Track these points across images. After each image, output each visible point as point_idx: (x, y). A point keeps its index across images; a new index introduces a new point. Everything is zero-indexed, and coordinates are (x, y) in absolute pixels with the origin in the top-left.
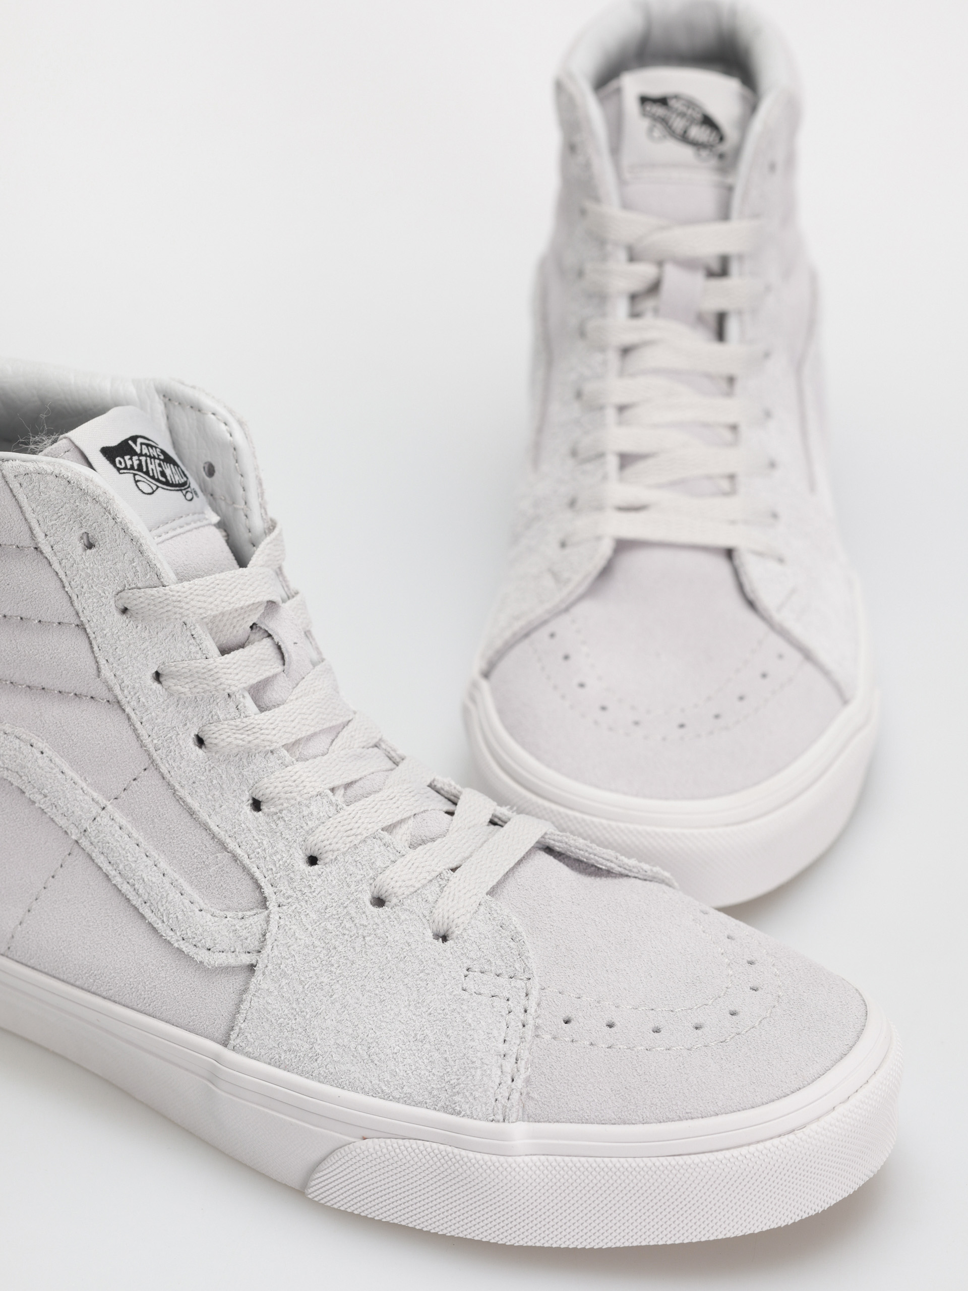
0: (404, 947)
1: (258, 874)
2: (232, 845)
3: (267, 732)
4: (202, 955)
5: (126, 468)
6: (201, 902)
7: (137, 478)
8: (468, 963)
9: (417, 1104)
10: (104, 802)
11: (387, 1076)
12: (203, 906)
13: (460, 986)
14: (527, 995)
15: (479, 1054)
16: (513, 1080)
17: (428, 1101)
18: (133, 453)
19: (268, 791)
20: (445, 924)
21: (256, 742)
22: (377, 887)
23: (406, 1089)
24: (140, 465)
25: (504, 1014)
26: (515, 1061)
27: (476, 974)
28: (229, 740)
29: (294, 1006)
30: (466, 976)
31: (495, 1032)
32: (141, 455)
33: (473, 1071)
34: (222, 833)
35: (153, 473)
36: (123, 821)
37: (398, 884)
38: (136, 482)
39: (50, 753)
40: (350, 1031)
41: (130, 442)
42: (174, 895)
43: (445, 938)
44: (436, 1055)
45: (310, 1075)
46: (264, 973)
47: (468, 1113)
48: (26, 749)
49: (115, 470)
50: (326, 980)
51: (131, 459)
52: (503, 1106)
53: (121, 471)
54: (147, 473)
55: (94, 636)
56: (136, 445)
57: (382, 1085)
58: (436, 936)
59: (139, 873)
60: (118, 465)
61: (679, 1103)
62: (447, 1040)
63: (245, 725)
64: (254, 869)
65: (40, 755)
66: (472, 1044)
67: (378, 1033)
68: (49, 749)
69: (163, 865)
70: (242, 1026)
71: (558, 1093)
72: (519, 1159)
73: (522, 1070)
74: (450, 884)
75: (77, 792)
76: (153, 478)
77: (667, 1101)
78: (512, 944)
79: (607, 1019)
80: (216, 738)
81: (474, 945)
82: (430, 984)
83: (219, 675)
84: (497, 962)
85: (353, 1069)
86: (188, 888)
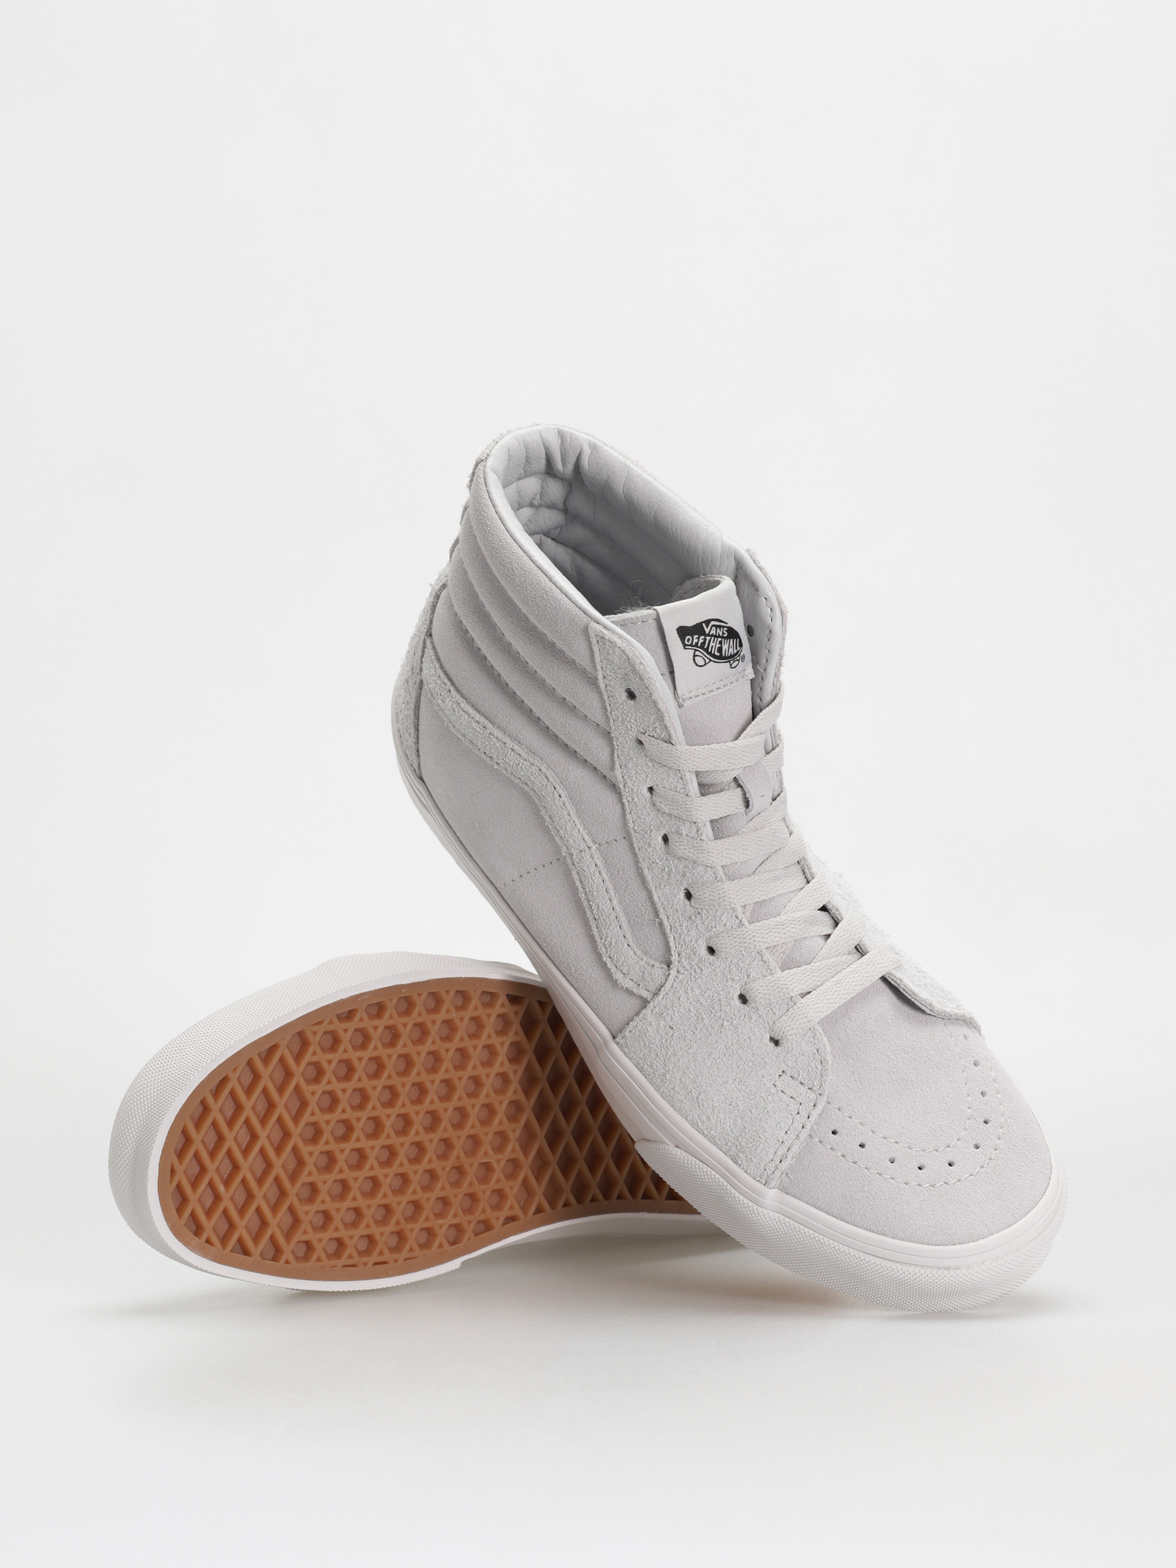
0: (747, 1040)
1: (672, 944)
2: (663, 916)
3: (712, 855)
4: (618, 976)
5: (691, 645)
6: (631, 940)
7: (697, 653)
8: (784, 1068)
9: (715, 1144)
10: (591, 844)
11: (704, 1118)
12: (631, 944)
13: (773, 1082)
14: (815, 1105)
15: (766, 1134)
16: (781, 1162)
17: (724, 1147)
18: (702, 633)
19: (698, 894)
20: (780, 1036)
21: (702, 859)
22: (745, 991)
23: (712, 1132)
24: (704, 643)
25: (793, 1113)
26: (787, 1149)
27: (787, 1077)
28: (684, 851)
29: (664, 1041)
30: (780, 1076)
31: (782, 1124)
32: (708, 635)
33: (758, 1143)
34: (660, 904)
35: (712, 649)
36: (599, 863)
37: (760, 996)
38: (695, 656)
39: (566, 800)
40: (692, 1078)
41: (704, 625)
42: (614, 925)
43: (776, 1043)
44: (739, 1122)
45: (658, 1089)
46: (652, 1011)
47: (745, 1168)
48: (550, 789)
49: (681, 645)
50: (689, 1037)
51: (698, 638)
52: (768, 1176)
53: (687, 647)
54: (706, 650)
55: (617, 747)
56: (707, 628)
57: (699, 1121)
58: (772, 1039)
59: (598, 901)
60: (686, 642)
61: (881, 1222)
62: (750, 1114)
63: (698, 845)
64: (671, 939)
65: (558, 797)
66: (765, 1125)
67: (709, 1088)
68: (566, 796)
69: (615, 902)
70: (627, 1035)
71: (807, 1181)
72: (766, 1212)
73: (789, 1158)
74: (795, 1007)
75: (574, 831)
76: (710, 653)
77: (874, 1217)
78: (819, 1067)
79: (862, 1140)
80: (676, 846)
81: (793, 1057)
82: (754, 1072)
83: (691, 810)
84: (804, 1075)
85: (685, 1101)
86: (625, 925)
